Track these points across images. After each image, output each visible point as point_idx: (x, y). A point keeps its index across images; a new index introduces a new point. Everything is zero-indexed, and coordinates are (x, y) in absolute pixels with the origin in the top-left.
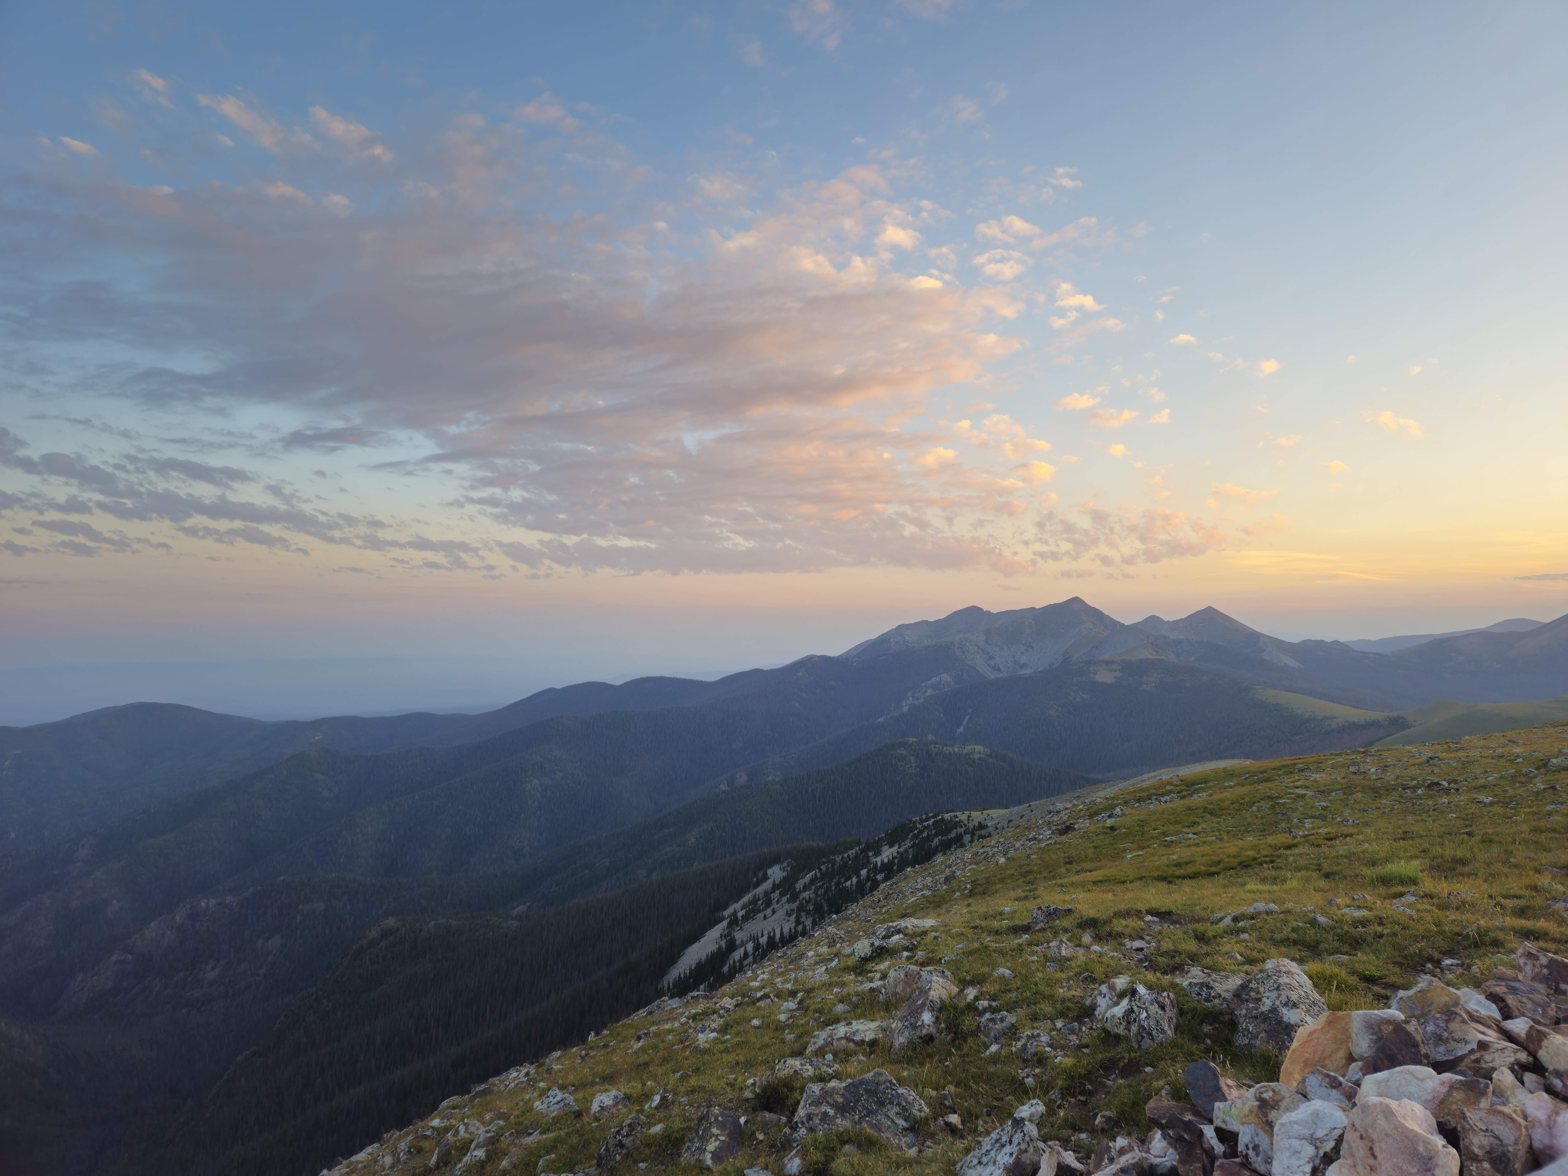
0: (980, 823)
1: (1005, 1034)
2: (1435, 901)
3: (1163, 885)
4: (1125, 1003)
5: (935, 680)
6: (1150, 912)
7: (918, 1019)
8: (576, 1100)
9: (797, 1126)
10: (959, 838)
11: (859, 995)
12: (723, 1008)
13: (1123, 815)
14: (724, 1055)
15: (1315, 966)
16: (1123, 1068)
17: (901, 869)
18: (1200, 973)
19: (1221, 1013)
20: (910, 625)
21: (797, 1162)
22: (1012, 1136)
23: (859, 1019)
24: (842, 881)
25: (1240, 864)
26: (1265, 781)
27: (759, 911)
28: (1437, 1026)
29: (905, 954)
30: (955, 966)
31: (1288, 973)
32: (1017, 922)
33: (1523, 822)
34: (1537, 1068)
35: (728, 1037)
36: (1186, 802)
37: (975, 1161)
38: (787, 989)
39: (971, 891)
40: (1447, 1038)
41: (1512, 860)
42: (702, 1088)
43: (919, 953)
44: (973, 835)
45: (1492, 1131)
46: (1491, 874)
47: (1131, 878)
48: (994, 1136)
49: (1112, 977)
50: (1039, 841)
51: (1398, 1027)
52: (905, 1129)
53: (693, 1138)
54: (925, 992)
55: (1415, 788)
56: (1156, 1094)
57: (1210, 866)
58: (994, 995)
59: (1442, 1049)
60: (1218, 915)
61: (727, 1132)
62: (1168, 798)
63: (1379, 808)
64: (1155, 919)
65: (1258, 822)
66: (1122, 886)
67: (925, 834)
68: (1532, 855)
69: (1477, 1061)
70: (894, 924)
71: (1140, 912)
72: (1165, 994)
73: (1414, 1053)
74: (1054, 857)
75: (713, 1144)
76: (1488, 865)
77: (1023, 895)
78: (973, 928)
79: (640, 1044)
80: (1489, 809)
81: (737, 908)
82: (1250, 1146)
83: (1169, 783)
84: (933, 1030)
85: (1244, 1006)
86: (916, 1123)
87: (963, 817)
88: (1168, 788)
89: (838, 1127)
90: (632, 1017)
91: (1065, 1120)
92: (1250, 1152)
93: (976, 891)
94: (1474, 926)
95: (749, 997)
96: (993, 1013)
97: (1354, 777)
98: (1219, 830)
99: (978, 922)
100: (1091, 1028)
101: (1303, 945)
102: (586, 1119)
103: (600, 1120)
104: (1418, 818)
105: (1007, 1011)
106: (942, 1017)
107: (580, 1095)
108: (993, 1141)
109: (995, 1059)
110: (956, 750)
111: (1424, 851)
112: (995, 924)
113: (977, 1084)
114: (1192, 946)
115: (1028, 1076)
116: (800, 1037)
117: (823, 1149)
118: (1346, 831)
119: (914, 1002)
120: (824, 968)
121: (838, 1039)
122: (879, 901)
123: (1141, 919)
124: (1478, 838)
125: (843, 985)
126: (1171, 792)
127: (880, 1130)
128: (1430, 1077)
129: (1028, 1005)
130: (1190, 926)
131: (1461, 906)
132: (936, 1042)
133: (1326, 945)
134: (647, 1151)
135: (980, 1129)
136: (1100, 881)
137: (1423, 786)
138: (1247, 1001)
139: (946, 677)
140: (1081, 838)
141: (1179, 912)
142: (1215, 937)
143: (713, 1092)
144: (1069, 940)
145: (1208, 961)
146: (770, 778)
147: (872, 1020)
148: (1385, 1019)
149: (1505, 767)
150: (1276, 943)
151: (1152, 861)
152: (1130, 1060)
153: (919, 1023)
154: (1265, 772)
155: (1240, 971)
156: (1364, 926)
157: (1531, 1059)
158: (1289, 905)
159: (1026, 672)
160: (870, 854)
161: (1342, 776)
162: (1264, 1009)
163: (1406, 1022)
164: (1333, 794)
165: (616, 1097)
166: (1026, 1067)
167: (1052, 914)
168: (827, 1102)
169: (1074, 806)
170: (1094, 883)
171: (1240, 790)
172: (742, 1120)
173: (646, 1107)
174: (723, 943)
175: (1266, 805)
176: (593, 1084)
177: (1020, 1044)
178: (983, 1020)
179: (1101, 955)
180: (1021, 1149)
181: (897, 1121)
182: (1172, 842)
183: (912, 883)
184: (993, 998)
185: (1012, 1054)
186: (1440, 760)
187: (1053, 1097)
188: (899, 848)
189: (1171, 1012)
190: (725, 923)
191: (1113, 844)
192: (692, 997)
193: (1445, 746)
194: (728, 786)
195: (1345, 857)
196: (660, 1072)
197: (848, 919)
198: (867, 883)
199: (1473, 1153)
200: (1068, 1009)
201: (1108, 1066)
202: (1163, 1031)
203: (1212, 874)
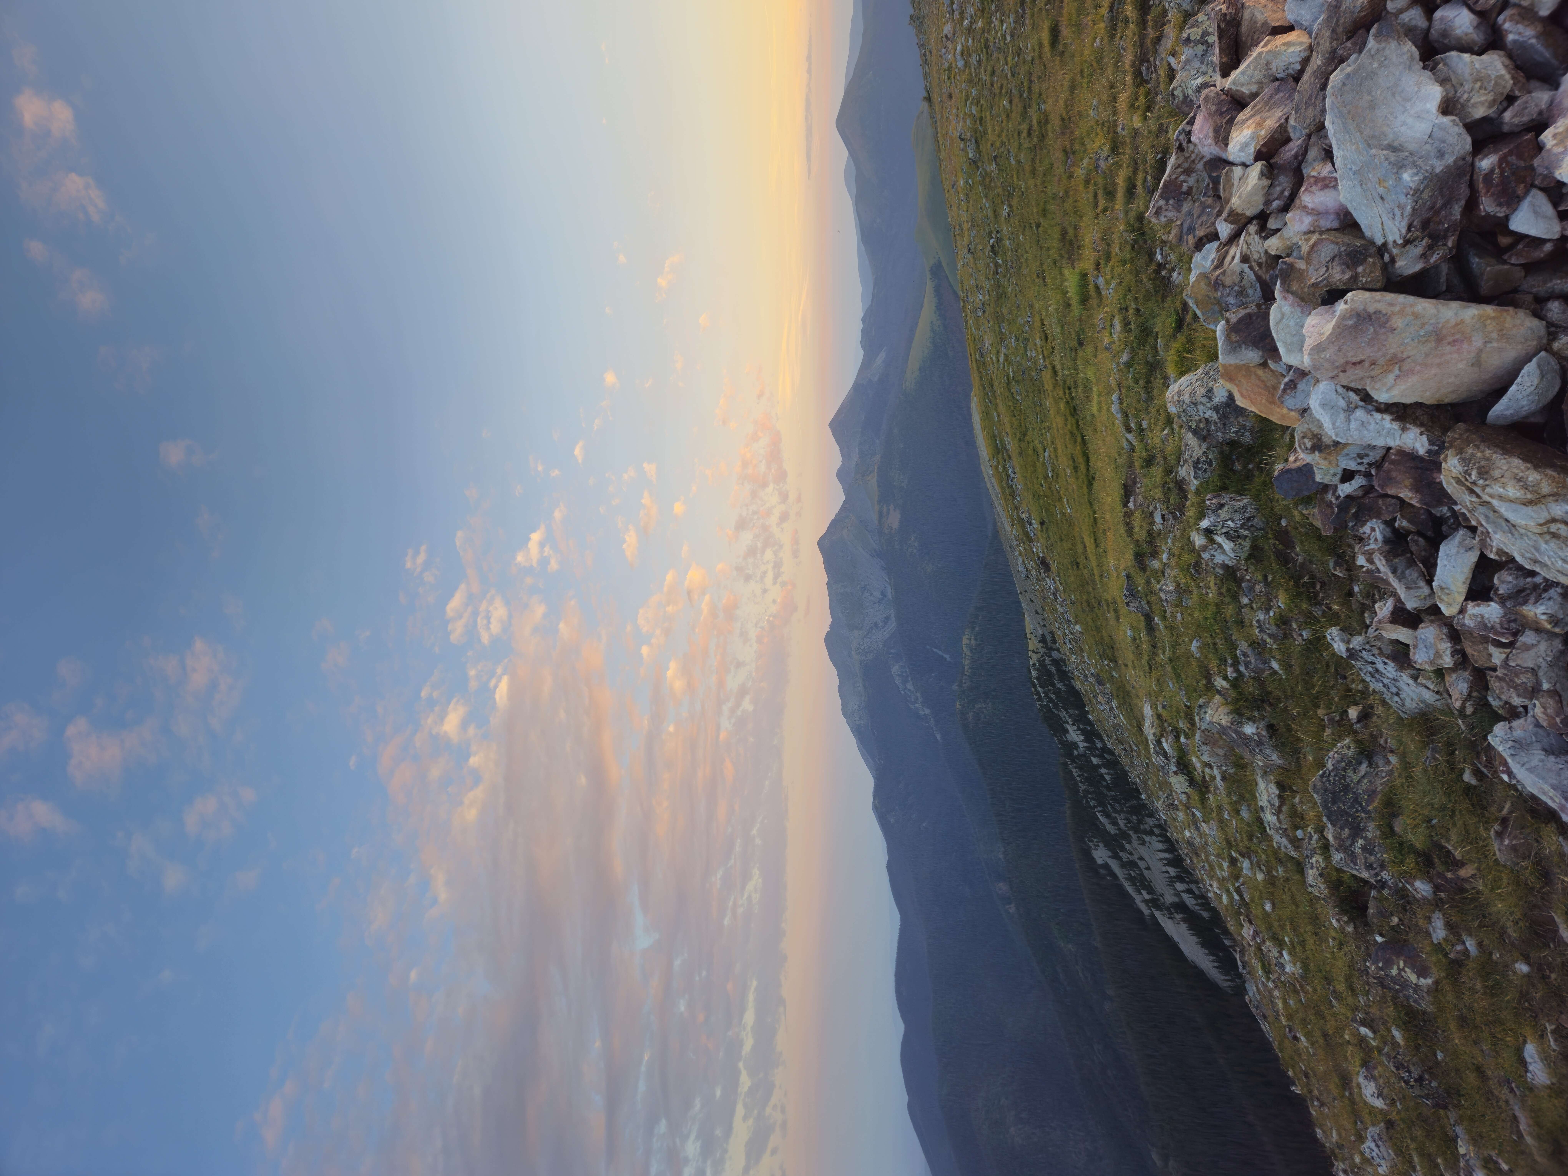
0: (1040, 642)
1: (1259, 653)
2: (1102, 262)
3: (1096, 485)
4: (1219, 539)
5: (897, 680)
6: (1125, 504)
7: (1251, 738)
8: (1374, 1125)
9: (1380, 881)
10: (1055, 662)
11: (1230, 793)
12: (1254, 938)
13: (1028, 512)
14: (1307, 947)
15: (1171, 371)
16: (1284, 545)
17: (1089, 723)
18: (1184, 468)
19: (1222, 453)
20: (842, 704)
21: (1418, 884)
22: (1366, 662)
23: (1256, 797)
24: (1104, 783)
25: (1073, 415)
26: (992, 386)
27: (1142, 875)
28: (1229, 295)
29: (1182, 739)
30: (1191, 692)
31: (1179, 394)
32: (1143, 625)
33: (1026, 183)
34: (1262, 218)
35: (1286, 939)
36: (1014, 455)
37: (1396, 699)
38: (1228, 867)
39: (1111, 661)
40: (1240, 287)
41: (1061, 195)
42: (1348, 978)
43: (1181, 725)
44: (1051, 649)
45: (1328, 262)
46: (1075, 213)
47: (1091, 513)
48: (1368, 679)
49: (1194, 546)
50: (1056, 590)
51: (1233, 329)
52: (1370, 765)
53: (1405, 996)
54: (1223, 730)
55: (997, 265)
56: (1308, 519)
57: (1076, 442)
58: (1220, 660)
59: (1250, 292)
60: (1125, 444)
61: (1394, 958)
62: (1010, 471)
63: (1016, 296)
64: (1132, 500)
65: (1031, 395)
66: (1100, 521)
67: (1053, 696)
68: (1056, 179)
69: (1260, 265)
70: (1152, 746)
71: (1126, 513)
72: (1208, 502)
73: (1257, 318)
74: (1072, 579)
75: (1409, 974)
76: (1066, 213)
77: (1112, 613)
78: (1150, 668)
79: (1303, 1038)
80: (1014, 208)
81: (1140, 899)
82: (1359, 461)
83: (997, 468)
84: (1262, 725)
85: (1214, 434)
86: (1362, 753)
87: (1034, 658)
88: (1001, 470)
89: (1376, 837)
90: (1271, 1039)
91: (1342, 604)
92: (1366, 461)
93: (1110, 655)
94: (1125, 234)
95: (1239, 908)
96: (1239, 663)
97: (987, 313)
98: (1040, 429)
99: (1144, 662)
100: (1247, 570)
101: (1151, 376)
102: (1394, 1116)
103: (1393, 1099)
104: (1024, 265)
105: (1236, 649)
106: (1247, 713)
107: (1367, 1119)
108: (1373, 680)
109: (1287, 665)
110: (967, 662)
111: (1055, 263)
112: (1145, 646)
113: (1314, 686)
114: (1157, 472)
115: (1301, 635)
116: (1280, 861)
117: (1402, 855)
118: (1037, 324)
119: (1234, 741)
120: (1203, 824)
121: (1280, 822)
122: (1125, 749)
123: (1132, 513)
124: (1042, 221)
125: (1220, 808)
126: (1004, 467)
127: (1374, 792)
128: (1280, 308)
129: (1228, 628)
130: (1138, 471)
131: (1106, 239)
132: (1274, 722)
133: (1149, 356)
134: (1424, 1049)
135: (1360, 687)
136: (1095, 540)
137: (994, 258)
138: (1209, 431)
139: (895, 670)
140: (1052, 552)
141: (1124, 478)
142: (1147, 450)
143: (1351, 966)
144: (1159, 582)
145: (1172, 459)
146: (1001, 856)
147: (1257, 784)
148: (1226, 338)
149: (976, 193)
150: (1150, 399)
151: (1073, 491)
152: (1276, 538)
153: (1256, 737)
154: (983, 386)
155: (1179, 433)
156: (1130, 323)
157: (1255, 222)
158: (1112, 382)
159: (889, 591)
160: (1076, 753)
161: (986, 322)
162: (1215, 417)
163: (1228, 321)
164: (1003, 331)
165: (1366, 1077)
166: (1292, 636)
167: (1133, 593)
168: (1351, 845)
169: (1020, 554)
170: (1097, 546)
171: (1002, 408)
172: (1379, 939)
173: (1374, 1044)
174: (1179, 916)
175: (1015, 388)
176: (1352, 1102)
177: (1268, 640)
178: (1247, 674)
179: (1171, 555)
180: (1379, 654)
181: (1363, 772)
182: (1053, 471)
183: (1105, 715)
184: (1223, 661)
185: (1280, 649)
186: (970, 243)
187: (1320, 613)
188: (1068, 723)
189: (1225, 498)
190: (1157, 914)
191: (1058, 525)
192: (1244, 967)
193: (958, 238)
194: (1010, 903)
195: (1062, 327)
196: (1333, 1023)
197: (1146, 784)
198: (1105, 758)
199: (1349, 279)
200: (1229, 591)
201: (1284, 559)
202: (1245, 507)
203: (1084, 442)
